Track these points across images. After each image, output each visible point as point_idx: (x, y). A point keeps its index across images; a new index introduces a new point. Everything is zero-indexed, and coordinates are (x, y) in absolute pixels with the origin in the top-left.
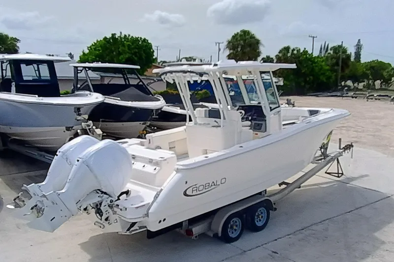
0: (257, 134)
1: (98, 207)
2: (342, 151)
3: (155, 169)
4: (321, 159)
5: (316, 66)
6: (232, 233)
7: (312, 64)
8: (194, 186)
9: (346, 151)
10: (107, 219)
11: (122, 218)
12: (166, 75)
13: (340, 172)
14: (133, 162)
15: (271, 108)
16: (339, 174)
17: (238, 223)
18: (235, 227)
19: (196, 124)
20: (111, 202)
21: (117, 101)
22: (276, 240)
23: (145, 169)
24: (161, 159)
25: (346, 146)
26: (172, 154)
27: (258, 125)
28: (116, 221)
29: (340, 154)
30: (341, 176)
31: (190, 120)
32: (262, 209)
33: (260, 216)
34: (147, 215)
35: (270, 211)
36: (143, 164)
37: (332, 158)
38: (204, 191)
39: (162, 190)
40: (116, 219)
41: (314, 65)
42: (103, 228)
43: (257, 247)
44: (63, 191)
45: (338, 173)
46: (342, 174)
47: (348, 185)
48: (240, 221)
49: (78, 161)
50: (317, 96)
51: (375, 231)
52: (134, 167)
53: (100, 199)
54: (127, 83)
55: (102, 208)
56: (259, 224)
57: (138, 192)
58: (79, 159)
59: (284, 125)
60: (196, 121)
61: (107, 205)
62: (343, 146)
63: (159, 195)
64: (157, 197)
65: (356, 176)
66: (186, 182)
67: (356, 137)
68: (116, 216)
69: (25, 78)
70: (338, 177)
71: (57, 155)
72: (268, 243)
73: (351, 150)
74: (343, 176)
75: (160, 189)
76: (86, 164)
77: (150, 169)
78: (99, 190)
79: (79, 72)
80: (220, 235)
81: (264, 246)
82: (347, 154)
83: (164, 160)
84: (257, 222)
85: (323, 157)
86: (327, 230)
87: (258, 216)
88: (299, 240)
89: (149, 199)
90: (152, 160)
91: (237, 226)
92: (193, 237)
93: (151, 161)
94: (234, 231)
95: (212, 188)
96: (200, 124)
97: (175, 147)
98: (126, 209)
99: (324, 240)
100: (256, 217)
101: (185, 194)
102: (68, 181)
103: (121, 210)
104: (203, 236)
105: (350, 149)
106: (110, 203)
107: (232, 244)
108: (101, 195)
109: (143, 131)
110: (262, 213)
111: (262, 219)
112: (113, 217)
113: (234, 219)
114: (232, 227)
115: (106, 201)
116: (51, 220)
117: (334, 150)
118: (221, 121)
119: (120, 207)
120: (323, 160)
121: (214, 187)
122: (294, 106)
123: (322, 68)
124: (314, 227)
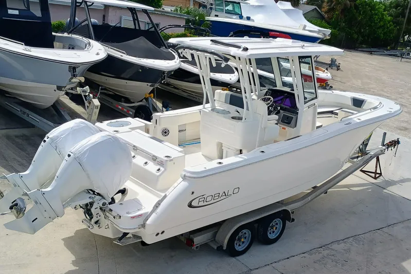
0: (285, 129)
1: (88, 208)
2: (384, 148)
3: (159, 170)
4: (358, 157)
5: (376, 14)
6: (239, 245)
7: (371, 11)
8: (201, 197)
9: (390, 149)
10: (96, 222)
11: (115, 225)
12: (184, 50)
13: (378, 171)
14: (133, 154)
15: (305, 98)
16: (377, 175)
17: (247, 235)
18: (243, 240)
19: (213, 110)
20: (103, 205)
21: (122, 54)
22: (288, 258)
23: (147, 167)
24: (166, 159)
25: (390, 142)
26: (180, 152)
27: (288, 118)
28: (107, 227)
29: (382, 152)
30: (378, 177)
31: (207, 102)
32: (278, 220)
33: (274, 228)
34: (143, 226)
35: (287, 222)
36: (146, 160)
37: (371, 157)
38: (213, 201)
39: (165, 197)
40: (108, 225)
41: (373, 12)
42: (92, 229)
43: (265, 266)
44: (49, 189)
45: (376, 173)
46: (381, 174)
47: (385, 191)
48: (250, 233)
49: (69, 156)
50: (371, 53)
51: (404, 260)
52: (134, 161)
53: (91, 200)
54: (137, 28)
55: (93, 210)
56: (271, 236)
57: (136, 193)
58: (70, 154)
59: (319, 113)
60: (213, 105)
61: (99, 208)
62: (386, 142)
63: (159, 204)
64: (157, 207)
65: (396, 179)
66: (193, 193)
67: (407, 122)
68: (107, 222)
69: (10, 12)
70: (375, 178)
71: (45, 141)
72: (279, 261)
73: (396, 147)
74: (381, 177)
75: (163, 195)
76: (78, 161)
77: (152, 167)
78: (91, 190)
79: (77, 4)
80: (225, 248)
81: (273, 265)
82: (390, 152)
83: (171, 161)
84: (270, 233)
85: (360, 155)
86: (348, 251)
87: (272, 227)
88: (315, 262)
89: (147, 208)
90: (156, 157)
91: (245, 238)
92: (194, 248)
93: (154, 159)
94: (241, 244)
95: (222, 198)
96: (218, 112)
97: (185, 130)
98: (120, 216)
99: (343, 265)
100: (269, 228)
101: (190, 206)
102: (56, 177)
103: (114, 217)
104: (205, 247)
105: (395, 145)
106: (101, 206)
107: (237, 258)
108: (93, 196)
109: (150, 93)
110: (277, 224)
111: (276, 231)
112: (104, 222)
113: (244, 231)
114: (239, 239)
115: (98, 203)
116: (33, 222)
117: (375, 147)
118: (243, 112)
119: (113, 213)
120: (359, 159)
121: (225, 197)
122: (338, 69)
123: (383, 18)
124: (335, 246)
